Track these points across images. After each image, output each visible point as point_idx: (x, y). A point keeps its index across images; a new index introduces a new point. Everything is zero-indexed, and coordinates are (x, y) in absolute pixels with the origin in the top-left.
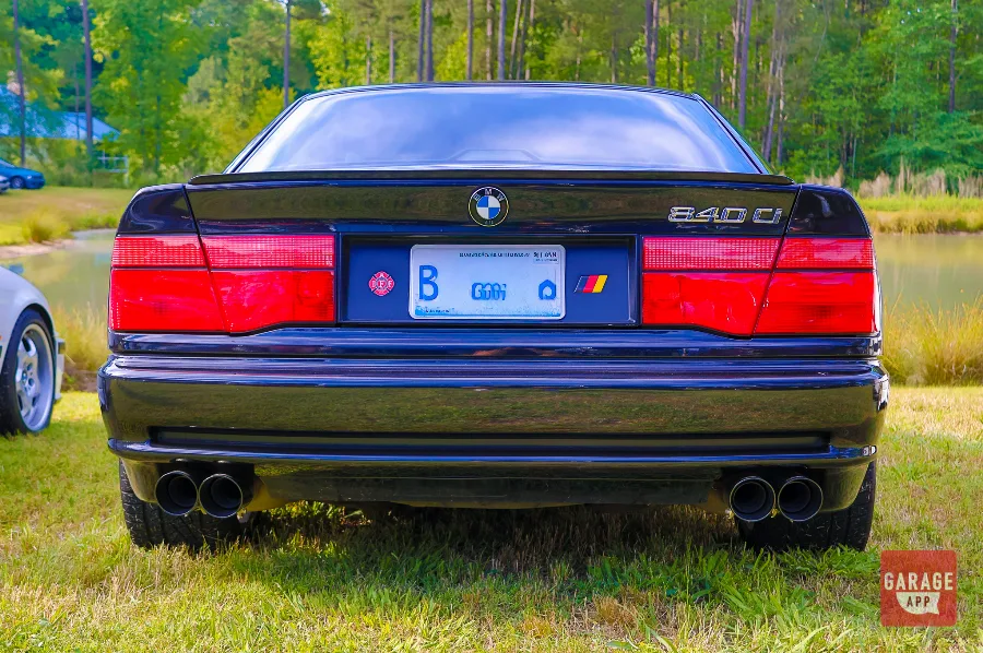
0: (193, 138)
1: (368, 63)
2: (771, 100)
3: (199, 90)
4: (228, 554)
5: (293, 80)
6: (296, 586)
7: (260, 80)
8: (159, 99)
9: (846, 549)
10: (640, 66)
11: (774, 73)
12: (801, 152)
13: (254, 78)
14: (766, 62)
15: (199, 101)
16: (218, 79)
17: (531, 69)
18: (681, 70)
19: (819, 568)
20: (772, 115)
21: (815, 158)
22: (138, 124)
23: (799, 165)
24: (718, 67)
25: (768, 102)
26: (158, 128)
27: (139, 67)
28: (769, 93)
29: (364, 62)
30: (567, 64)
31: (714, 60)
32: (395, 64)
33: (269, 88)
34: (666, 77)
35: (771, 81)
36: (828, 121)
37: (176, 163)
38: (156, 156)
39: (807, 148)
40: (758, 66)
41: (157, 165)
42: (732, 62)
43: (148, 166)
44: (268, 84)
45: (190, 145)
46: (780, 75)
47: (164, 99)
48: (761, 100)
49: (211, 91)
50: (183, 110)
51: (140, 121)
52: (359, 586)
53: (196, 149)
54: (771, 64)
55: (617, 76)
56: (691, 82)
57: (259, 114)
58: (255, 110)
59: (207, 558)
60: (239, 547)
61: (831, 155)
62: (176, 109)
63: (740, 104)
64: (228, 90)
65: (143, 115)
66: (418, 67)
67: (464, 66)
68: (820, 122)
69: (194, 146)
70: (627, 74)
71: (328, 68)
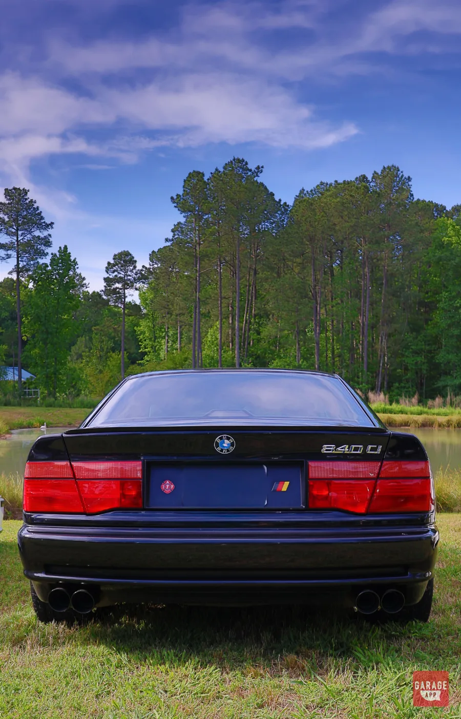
0: (74, 379)
1: (167, 338)
2: (381, 357)
3: (76, 354)
4: (88, 627)
5: (127, 347)
6: (123, 648)
7: (109, 348)
8: (56, 359)
9: (417, 621)
10: (311, 339)
11: (382, 342)
12: (397, 384)
13: (106, 347)
14: (377, 337)
15: (77, 359)
16: (87, 348)
17: (253, 340)
18: (333, 341)
19: (403, 633)
20: (381, 365)
21: (404, 387)
22: (45, 372)
23: (396, 391)
24: (353, 340)
25: (379, 358)
26: (55, 374)
27: (45, 344)
28: (379, 353)
29: (164, 337)
30: (272, 338)
31: (350, 336)
32: (181, 338)
33: (114, 352)
34: (325, 344)
35: (380, 346)
36: (409, 368)
37: (65, 392)
38: (54, 388)
39: (400, 382)
40: (373, 339)
41: (55, 394)
42: (360, 336)
43: (50, 394)
44: (113, 350)
45: (72, 383)
46: (384, 344)
47: (58, 359)
48: (376, 357)
49: (83, 354)
50: (68, 365)
51: (46, 371)
52: (157, 647)
53: (75, 385)
54: (380, 338)
55: (299, 344)
56: (338, 347)
57: (109, 366)
58: (106, 364)
59: (77, 629)
60: (94, 623)
61: (412, 386)
62: (65, 363)
63: (365, 359)
64: (92, 353)
65: (48, 368)
66: (193, 340)
67: (217, 339)
68: (406, 369)
69: (74, 383)
70: (305, 343)
71: (145, 340)
